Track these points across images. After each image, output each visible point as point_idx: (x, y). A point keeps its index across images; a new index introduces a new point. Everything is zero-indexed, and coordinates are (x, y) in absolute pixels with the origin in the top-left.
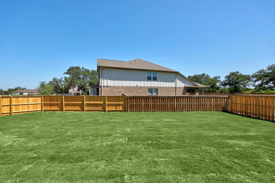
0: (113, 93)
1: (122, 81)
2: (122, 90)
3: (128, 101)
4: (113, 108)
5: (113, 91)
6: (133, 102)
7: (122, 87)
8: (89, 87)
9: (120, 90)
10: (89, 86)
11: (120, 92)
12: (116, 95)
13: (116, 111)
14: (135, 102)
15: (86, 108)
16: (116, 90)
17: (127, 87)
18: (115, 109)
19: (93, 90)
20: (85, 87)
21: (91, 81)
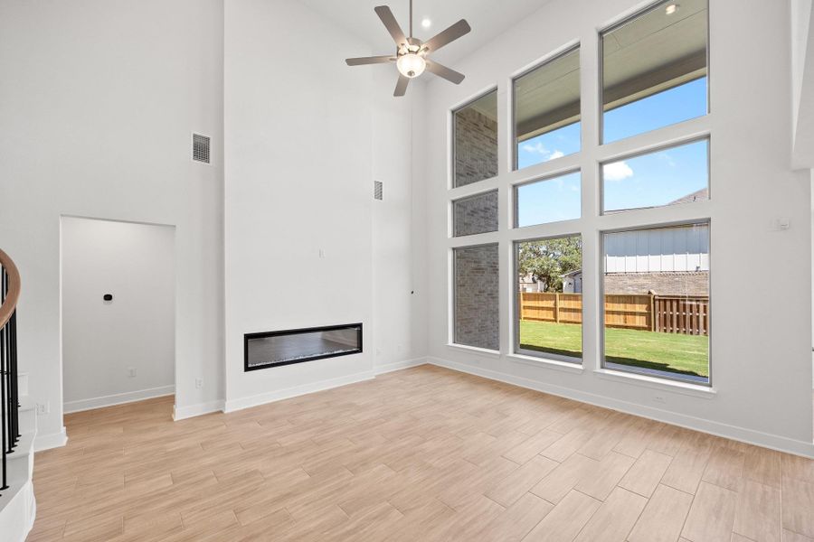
0: (622, 289)
1: (634, 258)
2: (645, 282)
3: (657, 308)
4: (619, 320)
5: (621, 283)
6: (672, 310)
7: (648, 275)
8: (563, 276)
9: (641, 281)
10: (562, 273)
11: (642, 286)
12: (630, 293)
13: (626, 327)
14: (678, 310)
15: (561, 316)
16: (629, 282)
17: (663, 275)
18: (622, 323)
19: (572, 281)
20: (552, 275)
21: (567, 258)
